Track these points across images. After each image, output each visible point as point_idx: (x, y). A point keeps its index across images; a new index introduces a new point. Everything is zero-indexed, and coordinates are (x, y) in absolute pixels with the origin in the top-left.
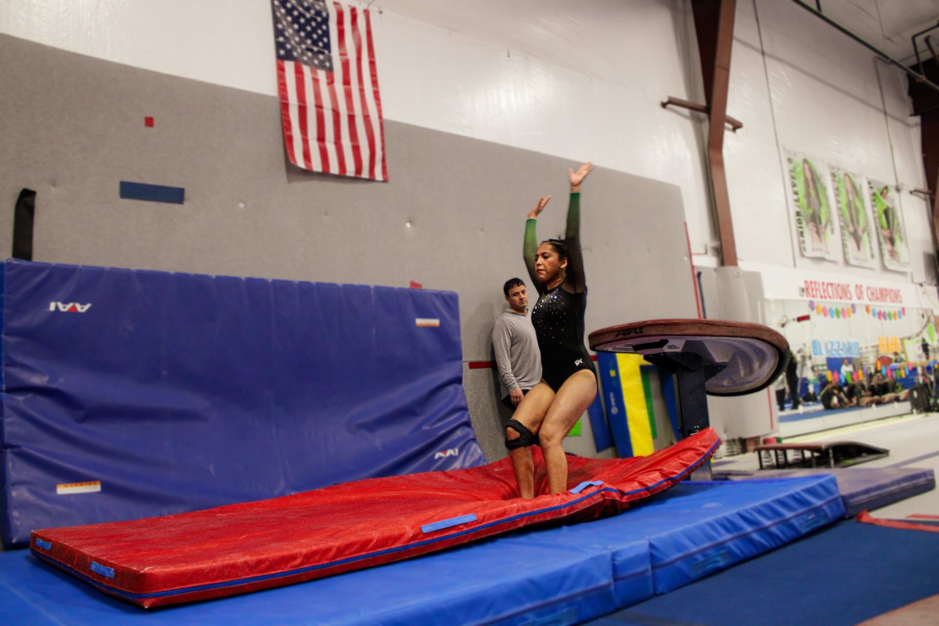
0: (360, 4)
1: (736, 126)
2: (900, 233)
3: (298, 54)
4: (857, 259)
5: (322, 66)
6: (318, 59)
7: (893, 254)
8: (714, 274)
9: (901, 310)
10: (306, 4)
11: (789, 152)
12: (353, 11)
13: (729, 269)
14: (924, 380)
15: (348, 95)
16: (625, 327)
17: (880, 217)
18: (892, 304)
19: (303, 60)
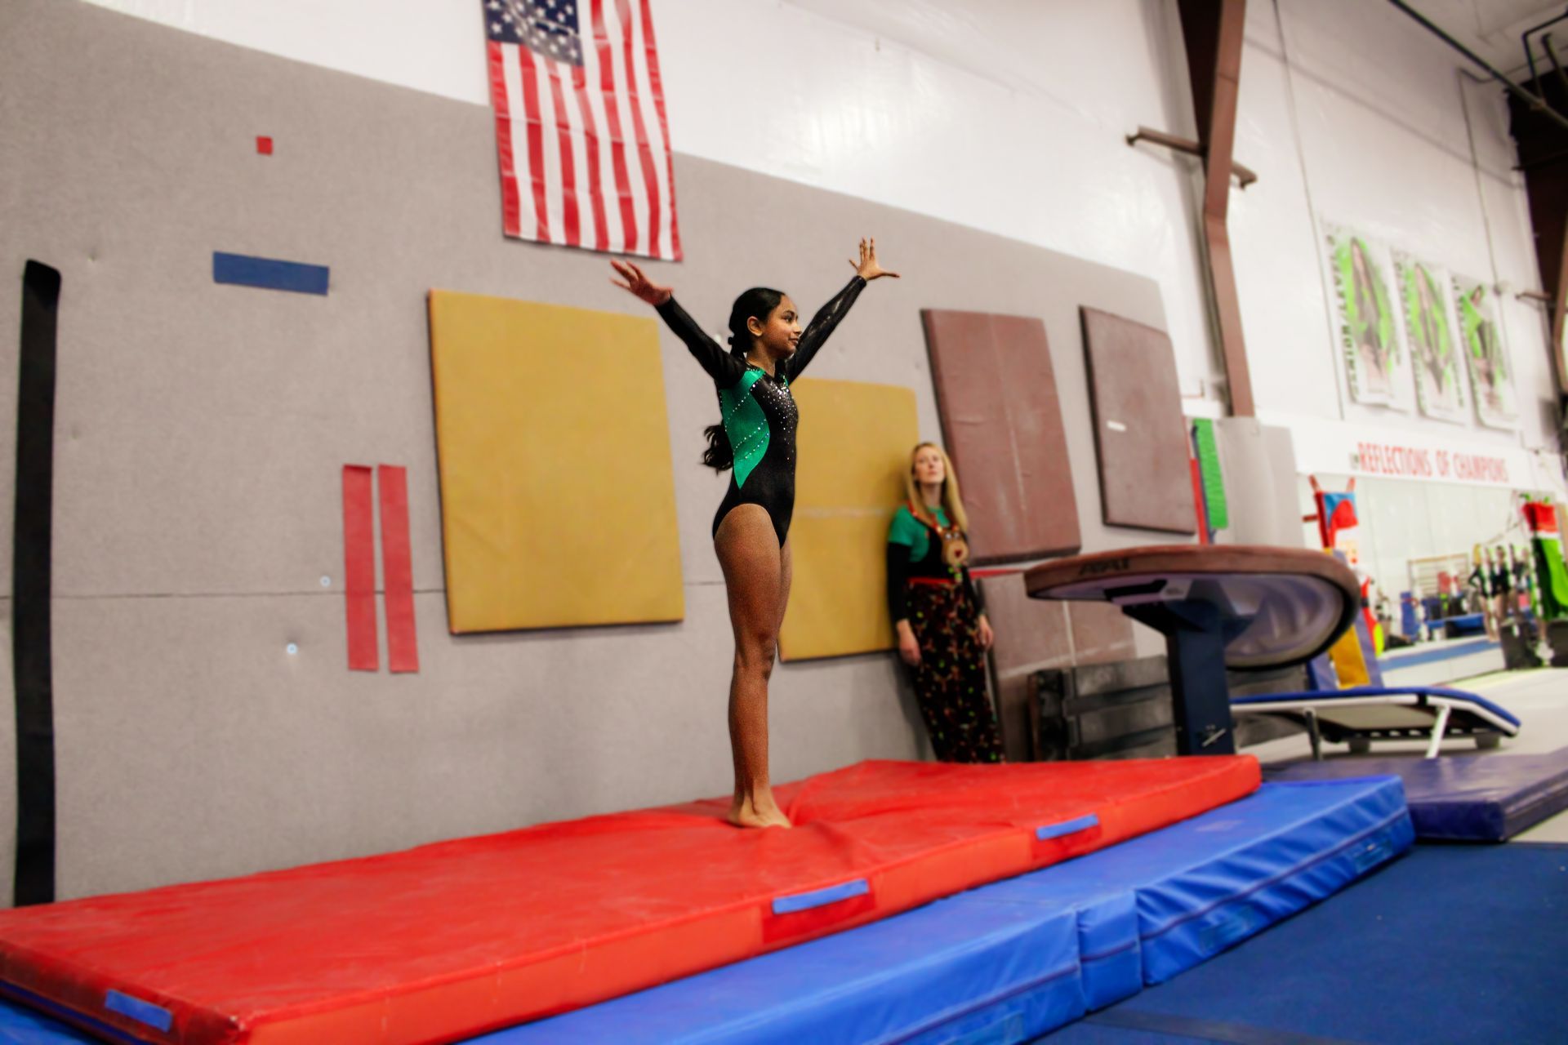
1: (1247, 179)
2: (1503, 365)
3: (524, 33)
4: (1437, 407)
5: (563, 55)
6: (557, 43)
7: (1492, 399)
11: (1330, 226)
13: (1242, 420)
15: (612, 109)
17: (1471, 339)
19: (532, 44)
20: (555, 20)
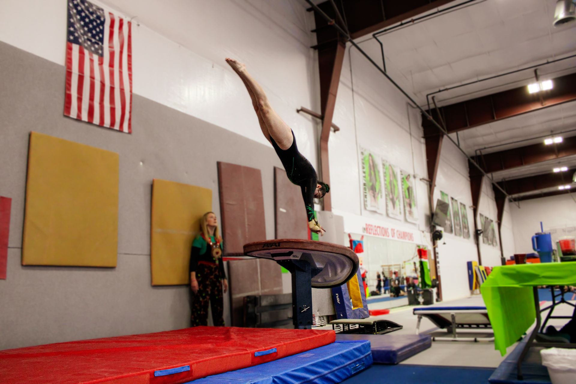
0: (126, 17)
1: (336, 129)
2: (415, 202)
3: (82, 41)
4: (393, 214)
5: (96, 52)
6: (94, 47)
7: (410, 213)
10: (91, 10)
11: (362, 149)
12: (121, 21)
13: (326, 212)
15: (112, 74)
17: (405, 192)
18: (408, 241)
19: (84, 46)
20: (95, 38)
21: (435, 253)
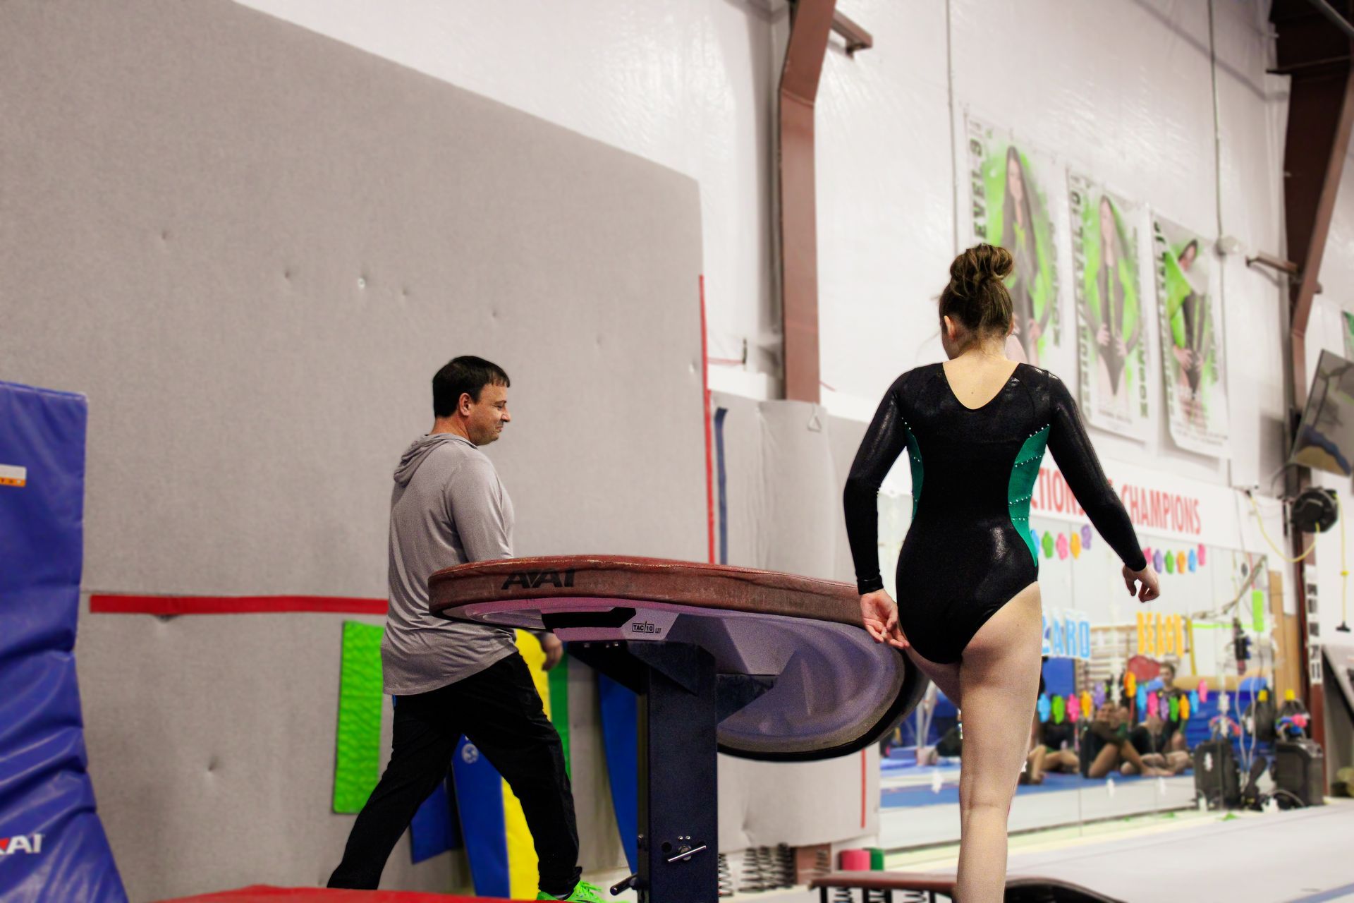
1: (857, 42)
2: (1213, 361)
4: (1108, 413)
7: (1192, 409)
8: (758, 415)
9: (1196, 550)
11: (978, 126)
13: (796, 407)
14: (1231, 729)
16: (529, 565)
17: (1172, 316)
18: (1176, 534)
21: (1303, 590)
